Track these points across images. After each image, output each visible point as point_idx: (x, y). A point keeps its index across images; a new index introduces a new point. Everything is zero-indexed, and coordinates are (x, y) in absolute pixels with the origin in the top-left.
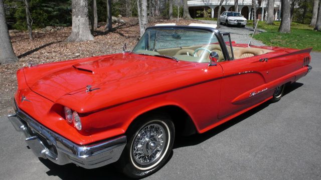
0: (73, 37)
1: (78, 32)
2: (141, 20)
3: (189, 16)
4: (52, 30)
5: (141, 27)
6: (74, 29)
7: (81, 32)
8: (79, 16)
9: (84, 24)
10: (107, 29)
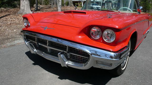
0: (22, 12)
1: (24, 9)
2: (59, 3)
3: (73, 5)
4: (5, 9)
5: (58, 7)
6: (22, 8)
7: (25, 9)
8: (25, 1)
9: (27, 5)
10: (36, 9)
